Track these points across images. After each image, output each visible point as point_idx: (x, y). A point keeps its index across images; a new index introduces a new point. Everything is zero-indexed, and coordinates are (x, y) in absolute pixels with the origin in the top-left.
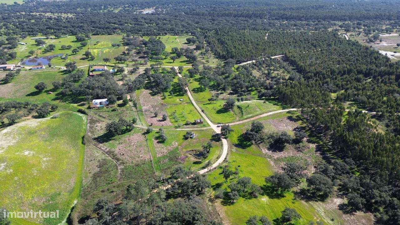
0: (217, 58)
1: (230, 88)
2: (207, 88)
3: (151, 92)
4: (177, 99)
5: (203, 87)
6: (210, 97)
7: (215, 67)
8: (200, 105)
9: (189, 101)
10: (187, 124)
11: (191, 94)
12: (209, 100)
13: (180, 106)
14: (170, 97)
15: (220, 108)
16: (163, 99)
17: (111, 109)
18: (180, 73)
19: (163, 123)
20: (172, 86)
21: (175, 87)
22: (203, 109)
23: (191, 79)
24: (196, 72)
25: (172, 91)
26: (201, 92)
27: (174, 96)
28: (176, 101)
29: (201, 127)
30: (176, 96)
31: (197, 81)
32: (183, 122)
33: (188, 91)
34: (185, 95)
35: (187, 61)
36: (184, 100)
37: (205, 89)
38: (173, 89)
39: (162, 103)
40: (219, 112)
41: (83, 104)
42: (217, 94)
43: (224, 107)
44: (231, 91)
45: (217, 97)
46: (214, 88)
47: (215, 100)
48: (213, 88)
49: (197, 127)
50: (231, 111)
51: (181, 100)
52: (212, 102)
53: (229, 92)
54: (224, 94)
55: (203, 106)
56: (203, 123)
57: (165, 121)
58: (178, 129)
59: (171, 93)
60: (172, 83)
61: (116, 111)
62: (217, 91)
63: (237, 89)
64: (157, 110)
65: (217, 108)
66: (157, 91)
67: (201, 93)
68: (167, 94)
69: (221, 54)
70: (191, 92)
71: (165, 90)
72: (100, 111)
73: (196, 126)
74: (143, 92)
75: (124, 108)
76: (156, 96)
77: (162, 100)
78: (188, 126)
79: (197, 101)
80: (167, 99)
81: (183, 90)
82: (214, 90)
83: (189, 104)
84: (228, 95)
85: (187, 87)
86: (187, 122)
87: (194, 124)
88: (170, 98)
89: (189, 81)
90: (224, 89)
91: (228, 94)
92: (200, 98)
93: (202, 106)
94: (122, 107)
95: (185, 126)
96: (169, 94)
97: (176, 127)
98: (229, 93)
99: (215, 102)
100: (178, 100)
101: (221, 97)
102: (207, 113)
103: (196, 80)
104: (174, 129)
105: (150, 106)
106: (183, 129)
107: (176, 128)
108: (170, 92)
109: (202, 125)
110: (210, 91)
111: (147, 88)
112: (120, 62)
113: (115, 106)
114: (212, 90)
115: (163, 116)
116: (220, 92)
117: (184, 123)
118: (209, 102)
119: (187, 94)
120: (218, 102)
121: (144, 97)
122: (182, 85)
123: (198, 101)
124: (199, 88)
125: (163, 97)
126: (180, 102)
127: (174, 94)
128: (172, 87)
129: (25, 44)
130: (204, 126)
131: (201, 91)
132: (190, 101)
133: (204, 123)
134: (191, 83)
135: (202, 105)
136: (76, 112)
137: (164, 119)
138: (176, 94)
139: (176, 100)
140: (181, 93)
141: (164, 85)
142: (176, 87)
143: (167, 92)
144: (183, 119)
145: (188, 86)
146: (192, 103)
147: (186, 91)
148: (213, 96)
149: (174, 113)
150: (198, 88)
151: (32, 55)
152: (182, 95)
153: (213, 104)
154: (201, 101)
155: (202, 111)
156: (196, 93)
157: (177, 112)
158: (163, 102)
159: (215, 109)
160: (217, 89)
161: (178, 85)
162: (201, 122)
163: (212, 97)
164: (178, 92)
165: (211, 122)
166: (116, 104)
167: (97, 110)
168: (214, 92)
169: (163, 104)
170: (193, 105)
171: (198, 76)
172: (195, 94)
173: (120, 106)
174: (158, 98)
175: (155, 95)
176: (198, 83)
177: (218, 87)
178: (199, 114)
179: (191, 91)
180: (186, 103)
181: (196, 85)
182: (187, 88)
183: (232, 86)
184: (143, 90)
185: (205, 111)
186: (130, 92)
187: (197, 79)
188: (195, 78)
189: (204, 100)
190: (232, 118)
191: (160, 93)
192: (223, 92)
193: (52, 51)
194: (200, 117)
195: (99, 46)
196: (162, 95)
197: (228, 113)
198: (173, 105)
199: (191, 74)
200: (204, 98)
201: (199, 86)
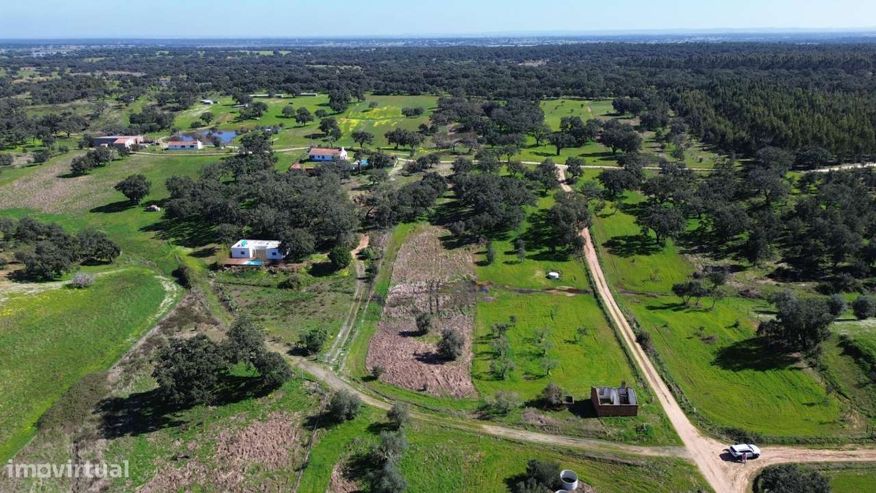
0: (713, 150)
1: (776, 252)
2: (669, 242)
3: (449, 233)
4: (537, 272)
5: (652, 233)
6: (682, 279)
7: (705, 174)
8: (632, 309)
9: (584, 285)
10: (543, 404)
11: (599, 258)
12: (678, 290)
13: (544, 298)
14: (514, 258)
15: (734, 337)
16: (480, 264)
17: (282, 278)
18: (569, 182)
19: (437, 370)
20: (530, 220)
21: (538, 226)
22: (645, 329)
23: (608, 203)
24: (629, 181)
25: (524, 237)
26: (640, 253)
27: (529, 257)
28: (531, 279)
29: (625, 439)
30: (536, 258)
31: (632, 213)
32: (530, 384)
33: (589, 244)
34: (571, 257)
35: (603, 154)
36: (566, 277)
37: (663, 245)
38: (530, 230)
39: (473, 277)
40: (732, 358)
41: (210, 250)
42: (715, 269)
43: (764, 334)
44: (784, 266)
45: (718, 281)
46: (699, 242)
47: (708, 293)
48: (695, 242)
49: (599, 436)
50: (803, 364)
51: (552, 274)
52: (693, 300)
53: (771, 265)
54: (750, 274)
55: (645, 313)
56: (640, 413)
57: (447, 366)
58: (490, 428)
59: (517, 246)
60: (530, 210)
61: (291, 287)
62: (716, 259)
63: (815, 258)
64: (441, 303)
65: (717, 335)
66: (468, 233)
67: (644, 258)
68: (500, 248)
69: (730, 137)
70: (601, 248)
71: (498, 230)
72: (242, 280)
73: (593, 424)
74: (421, 231)
75: (325, 282)
76: (460, 251)
77: (476, 267)
78: (548, 417)
79: (621, 289)
80: (499, 267)
81: (568, 237)
82: (701, 250)
83: (580, 296)
84: (769, 281)
85: (586, 230)
86: (547, 390)
87: (587, 408)
88: (511, 263)
89: (598, 209)
90: (751, 252)
91: (771, 276)
92: (637, 279)
93: (640, 312)
94: (320, 276)
95: (532, 410)
96: (511, 248)
97: (486, 413)
98: (771, 270)
99: (705, 302)
100: (539, 274)
101: (734, 282)
102: (666, 354)
103: (626, 209)
104: (467, 422)
105: (424, 284)
106: (519, 434)
107: (484, 418)
108: (515, 241)
109: (631, 423)
110: (682, 253)
111: (438, 220)
112: (400, 147)
113: (301, 269)
114: (694, 252)
115: (446, 337)
116: (727, 262)
117: (535, 390)
118: (677, 300)
119: (583, 255)
120: (720, 306)
121: (418, 248)
122: (567, 218)
123: (626, 291)
124: (637, 238)
125: (483, 258)
126: (544, 282)
127: (528, 248)
128: (525, 226)
129: (212, 103)
130: (644, 435)
131: (645, 251)
132: (592, 283)
133: (647, 419)
134: (604, 216)
135: (642, 307)
136: (165, 275)
137: (445, 355)
138: (537, 252)
139: (534, 273)
140: (558, 248)
141: (498, 211)
142: (542, 226)
143: (503, 238)
144: (534, 368)
145: (589, 227)
146: (596, 295)
147: (579, 243)
148: (696, 276)
149: (502, 329)
150: (631, 239)
151: (207, 124)
152: (562, 258)
153: (697, 309)
154: (640, 290)
155: (641, 339)
156: (620, 255)
157: (521, 325)
158: (478, 274)
159: (709, 340)
160: (716, 251)
161: (551, 217)
162: (626, 409)
163: (694, 281)
164: (547, 243)
165: (688, 411)
166: (305, 264)
167: (234, 275)
168: (700, 262)
169: (474, 283)
170: (600, 303)
171: (635, 197)
172: (616, 258)
173: (317, 271)
174: (466, 257)
175: (459, 245)
176: (633, 218)
177: (722, 243)
178: (620, 353)
179: (599, 244)
180: (570, 291)
181: (627, 226)
182: (585, 233)
183: (784, 243)
184: (425, 225)
185: (655, 342)
186: (376, 228)
187: (634, 206)
188: (624, 202)
189: (651, 287)
190: (817, 414)
191: (477, 242)
192: (745, 263)
193: (258, 118)
194: (626, 369)
195: (375, 113)
196: (483, 248)
197: (787, 372)
198: (514, 295)
199: (612, 186)
200: (652, 279)
201: (636, 230)
